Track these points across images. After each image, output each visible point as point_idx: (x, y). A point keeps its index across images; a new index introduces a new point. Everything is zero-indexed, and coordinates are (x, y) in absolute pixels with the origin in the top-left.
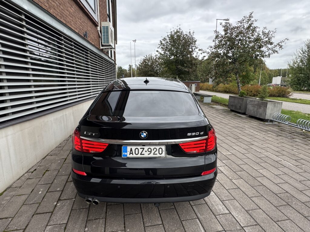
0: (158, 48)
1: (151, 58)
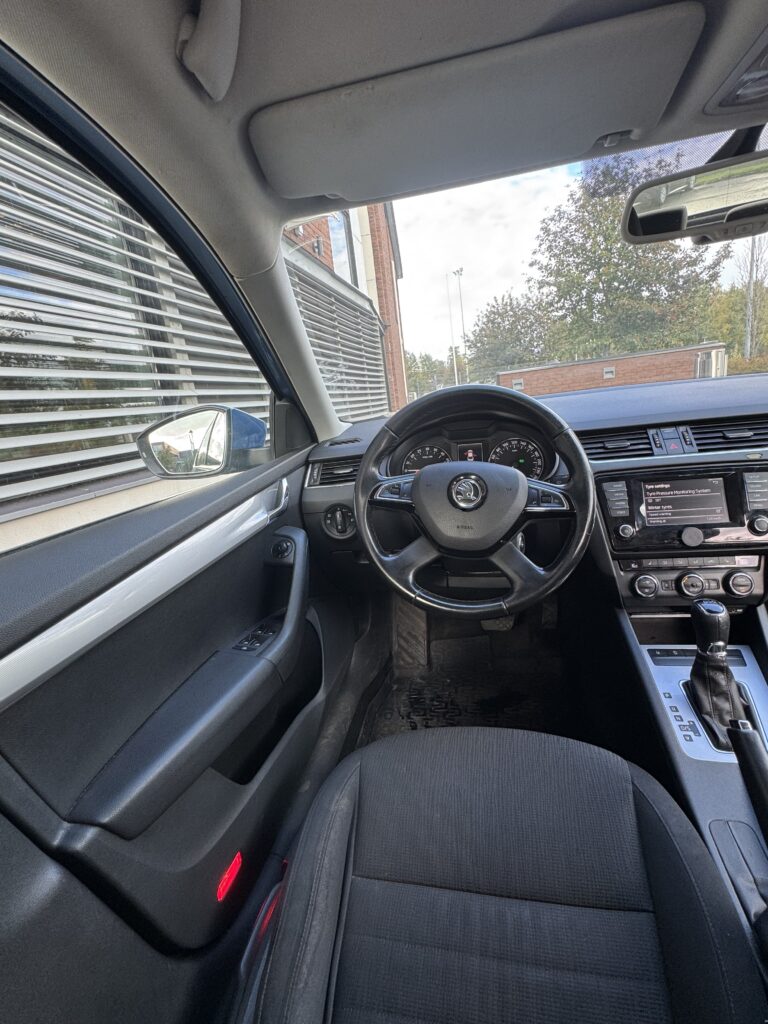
0: (535, 253)
1: (511, 304)
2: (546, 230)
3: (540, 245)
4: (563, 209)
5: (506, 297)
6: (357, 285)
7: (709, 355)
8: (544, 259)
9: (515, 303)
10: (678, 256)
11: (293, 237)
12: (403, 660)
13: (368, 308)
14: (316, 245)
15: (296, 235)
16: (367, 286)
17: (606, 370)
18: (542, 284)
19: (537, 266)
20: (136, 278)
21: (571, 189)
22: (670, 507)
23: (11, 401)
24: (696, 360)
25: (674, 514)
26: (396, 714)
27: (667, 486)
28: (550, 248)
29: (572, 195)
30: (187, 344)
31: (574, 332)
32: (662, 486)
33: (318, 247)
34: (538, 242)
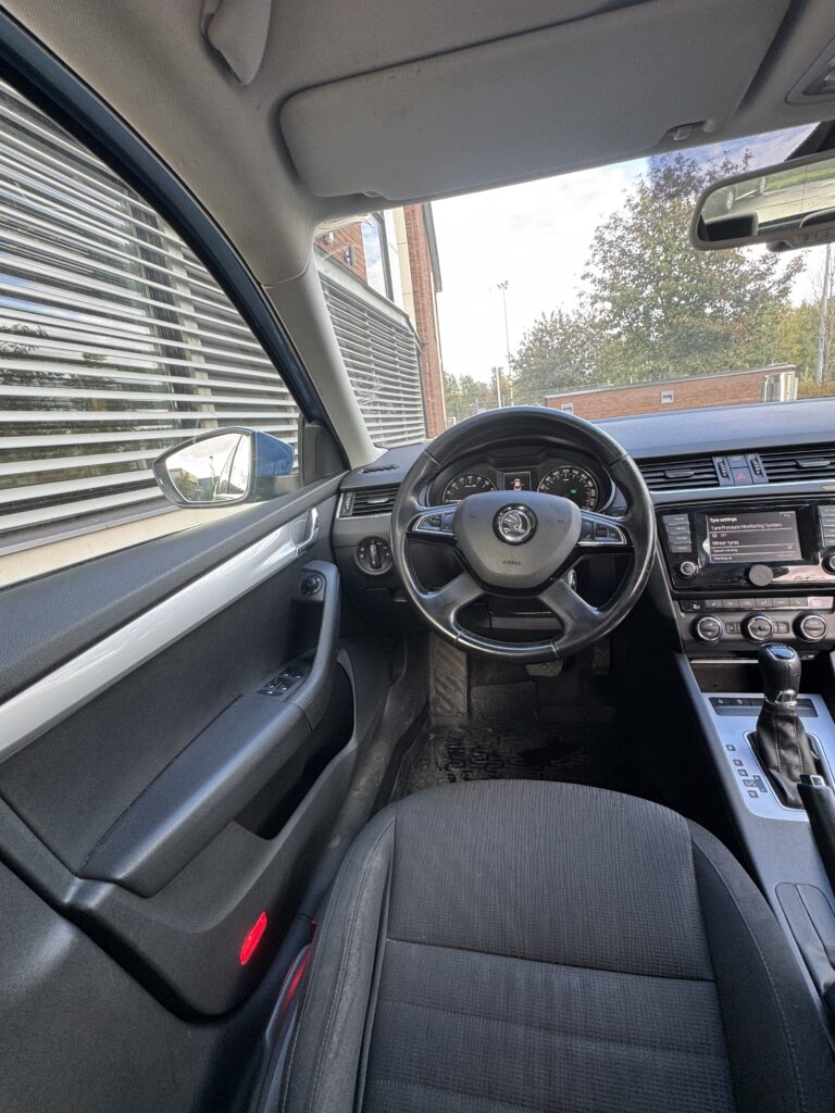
0: (588, 264)
1: (560, 320)
2: (600, 239)
3: (594, 255)
4: (620, 216)
5: (556, 313)
6: (392, 297)
7: (777, 379)
8: (598, 272)
9: (565, 319)
10: (744, 268)
11: (323, 246)
12: (441, 707)
13: (405, 324)
14: (347, 254)
15: (326, 243)
16: (403, 300)
17: (664, 394)
18: (595, 299)
19: (590, 279)
20: (151, 288)
21: (628, 193)
22: (737, 542)
23: (15, 423)
24: (763, 384)
25: (740, 551)
26: (433, 767)
27: (734, 520)
28: (604, 260)
29: (629, 201)
30: (206, 362)
31: (630, 352)
32: (728, 519)
33: (350, 256)
34: (591, 252)
